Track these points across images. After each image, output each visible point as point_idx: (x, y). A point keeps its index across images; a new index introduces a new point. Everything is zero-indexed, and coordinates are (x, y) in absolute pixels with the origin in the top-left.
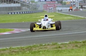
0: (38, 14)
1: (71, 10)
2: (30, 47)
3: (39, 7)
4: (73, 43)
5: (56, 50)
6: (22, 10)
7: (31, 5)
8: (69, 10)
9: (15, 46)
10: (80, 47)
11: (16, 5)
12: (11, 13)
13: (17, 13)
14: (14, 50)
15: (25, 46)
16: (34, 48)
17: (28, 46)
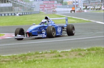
0: (33, 16)
1: (73, 12)
2: (23, 55)
4: (76, 50)
5: (55, 60)
6: (14, 11)
7: (25, 5)
8: (71, 11)
9: (5, 55)
10: (85, 55)
11: (7, 5)
12: (1, 15)
13: (8, 14)
15: (17, 55)
16: (29, 57)
17: (22, 54)
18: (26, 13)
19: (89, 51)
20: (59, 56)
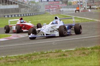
0: (39, 17)
1: (77, 12)
2: (29, 55)
3: (40, 8)
4: (80, 50)
5: (60, 59)
6: (21, 12)
7: (31, 6)
8: (76, 11)
9: (12, 55)
10: (88, 54)
11: (13, 7)
12: (8, 16)
13: (15, 15)
14: (11, 59)
15: (23, 55)
16: (35, 57)
17: (28, 54)
18: (32, 14)
19: (93, 50)
20: (64, 55)
